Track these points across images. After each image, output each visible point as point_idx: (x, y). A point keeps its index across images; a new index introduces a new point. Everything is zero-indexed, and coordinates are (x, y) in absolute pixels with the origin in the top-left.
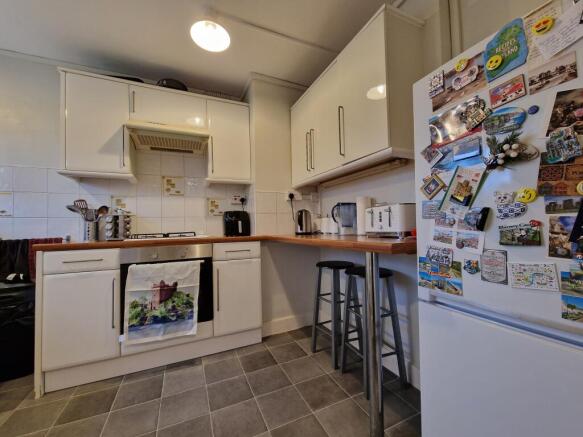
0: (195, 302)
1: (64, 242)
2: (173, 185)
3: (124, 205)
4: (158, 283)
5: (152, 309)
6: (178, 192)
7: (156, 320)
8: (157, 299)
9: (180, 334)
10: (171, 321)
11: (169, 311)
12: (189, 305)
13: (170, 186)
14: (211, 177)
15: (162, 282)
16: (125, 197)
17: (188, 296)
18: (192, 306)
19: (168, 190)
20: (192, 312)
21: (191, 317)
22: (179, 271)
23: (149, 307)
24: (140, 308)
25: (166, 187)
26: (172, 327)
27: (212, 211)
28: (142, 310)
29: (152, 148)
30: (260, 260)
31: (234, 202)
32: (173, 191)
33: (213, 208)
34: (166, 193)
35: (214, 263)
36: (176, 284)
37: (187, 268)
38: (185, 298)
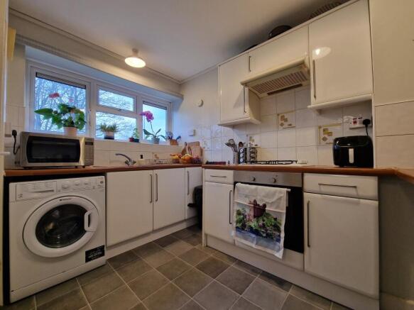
0: (282, 228)
1: (227, 165)
2: (286, 120)
3: (253, 141)
4: (252, 201)
5: (250, 220)
6: (290, 125)
7: (252, 230)
8: (252, 214)
9: (269, 251)
10: (261, 236)
11: (260, 227)
12: (277, 228)
13: (284, 122)
14: (315, 103)
15: (255, 201)
16: (254, 134)
17: (275, 219)
18: (280, 231)
19: (282, 125)
20: (279, 236)
21: (279, 240)
22: (267, 195)
23: (247, 217)
24: (242, 216)
25: (280, 122)
26: (263, 241)
27: (324, 139)
28: (243, 218)
29: (269, 94)
30: (377, 203)
31: (353, 126)
32: (286, 124)
33: (326, 136)
34: (281, 128)
35: (305, 194)
36: (265, 206)
37: (274, 193)
38: (273, 220)
